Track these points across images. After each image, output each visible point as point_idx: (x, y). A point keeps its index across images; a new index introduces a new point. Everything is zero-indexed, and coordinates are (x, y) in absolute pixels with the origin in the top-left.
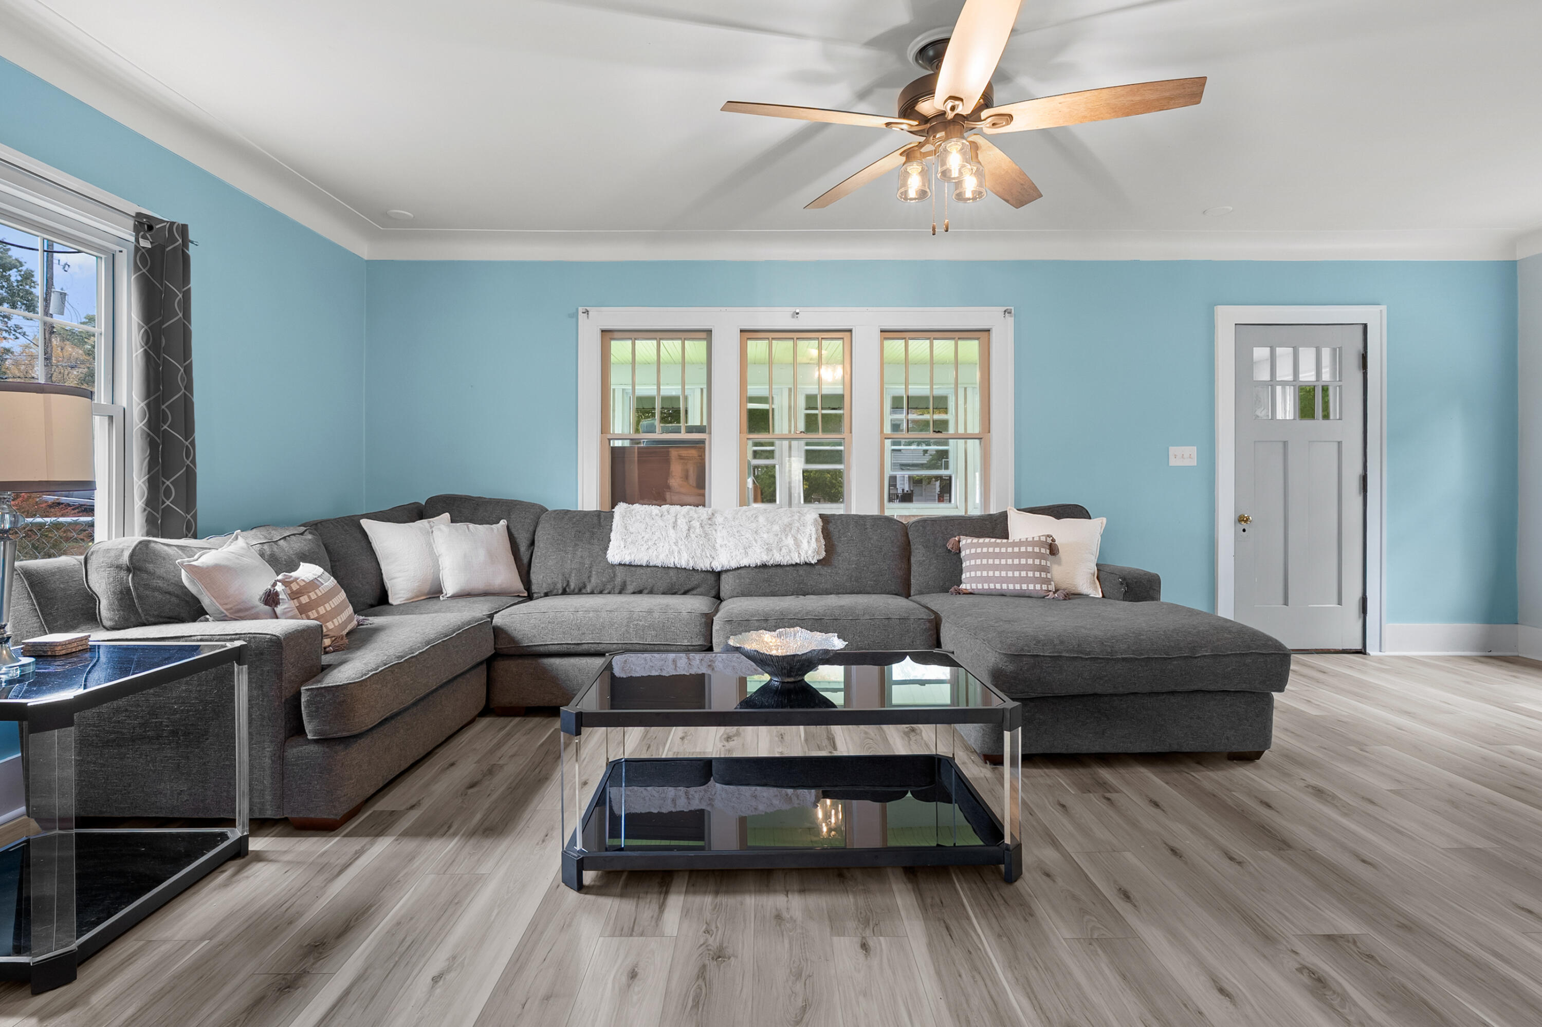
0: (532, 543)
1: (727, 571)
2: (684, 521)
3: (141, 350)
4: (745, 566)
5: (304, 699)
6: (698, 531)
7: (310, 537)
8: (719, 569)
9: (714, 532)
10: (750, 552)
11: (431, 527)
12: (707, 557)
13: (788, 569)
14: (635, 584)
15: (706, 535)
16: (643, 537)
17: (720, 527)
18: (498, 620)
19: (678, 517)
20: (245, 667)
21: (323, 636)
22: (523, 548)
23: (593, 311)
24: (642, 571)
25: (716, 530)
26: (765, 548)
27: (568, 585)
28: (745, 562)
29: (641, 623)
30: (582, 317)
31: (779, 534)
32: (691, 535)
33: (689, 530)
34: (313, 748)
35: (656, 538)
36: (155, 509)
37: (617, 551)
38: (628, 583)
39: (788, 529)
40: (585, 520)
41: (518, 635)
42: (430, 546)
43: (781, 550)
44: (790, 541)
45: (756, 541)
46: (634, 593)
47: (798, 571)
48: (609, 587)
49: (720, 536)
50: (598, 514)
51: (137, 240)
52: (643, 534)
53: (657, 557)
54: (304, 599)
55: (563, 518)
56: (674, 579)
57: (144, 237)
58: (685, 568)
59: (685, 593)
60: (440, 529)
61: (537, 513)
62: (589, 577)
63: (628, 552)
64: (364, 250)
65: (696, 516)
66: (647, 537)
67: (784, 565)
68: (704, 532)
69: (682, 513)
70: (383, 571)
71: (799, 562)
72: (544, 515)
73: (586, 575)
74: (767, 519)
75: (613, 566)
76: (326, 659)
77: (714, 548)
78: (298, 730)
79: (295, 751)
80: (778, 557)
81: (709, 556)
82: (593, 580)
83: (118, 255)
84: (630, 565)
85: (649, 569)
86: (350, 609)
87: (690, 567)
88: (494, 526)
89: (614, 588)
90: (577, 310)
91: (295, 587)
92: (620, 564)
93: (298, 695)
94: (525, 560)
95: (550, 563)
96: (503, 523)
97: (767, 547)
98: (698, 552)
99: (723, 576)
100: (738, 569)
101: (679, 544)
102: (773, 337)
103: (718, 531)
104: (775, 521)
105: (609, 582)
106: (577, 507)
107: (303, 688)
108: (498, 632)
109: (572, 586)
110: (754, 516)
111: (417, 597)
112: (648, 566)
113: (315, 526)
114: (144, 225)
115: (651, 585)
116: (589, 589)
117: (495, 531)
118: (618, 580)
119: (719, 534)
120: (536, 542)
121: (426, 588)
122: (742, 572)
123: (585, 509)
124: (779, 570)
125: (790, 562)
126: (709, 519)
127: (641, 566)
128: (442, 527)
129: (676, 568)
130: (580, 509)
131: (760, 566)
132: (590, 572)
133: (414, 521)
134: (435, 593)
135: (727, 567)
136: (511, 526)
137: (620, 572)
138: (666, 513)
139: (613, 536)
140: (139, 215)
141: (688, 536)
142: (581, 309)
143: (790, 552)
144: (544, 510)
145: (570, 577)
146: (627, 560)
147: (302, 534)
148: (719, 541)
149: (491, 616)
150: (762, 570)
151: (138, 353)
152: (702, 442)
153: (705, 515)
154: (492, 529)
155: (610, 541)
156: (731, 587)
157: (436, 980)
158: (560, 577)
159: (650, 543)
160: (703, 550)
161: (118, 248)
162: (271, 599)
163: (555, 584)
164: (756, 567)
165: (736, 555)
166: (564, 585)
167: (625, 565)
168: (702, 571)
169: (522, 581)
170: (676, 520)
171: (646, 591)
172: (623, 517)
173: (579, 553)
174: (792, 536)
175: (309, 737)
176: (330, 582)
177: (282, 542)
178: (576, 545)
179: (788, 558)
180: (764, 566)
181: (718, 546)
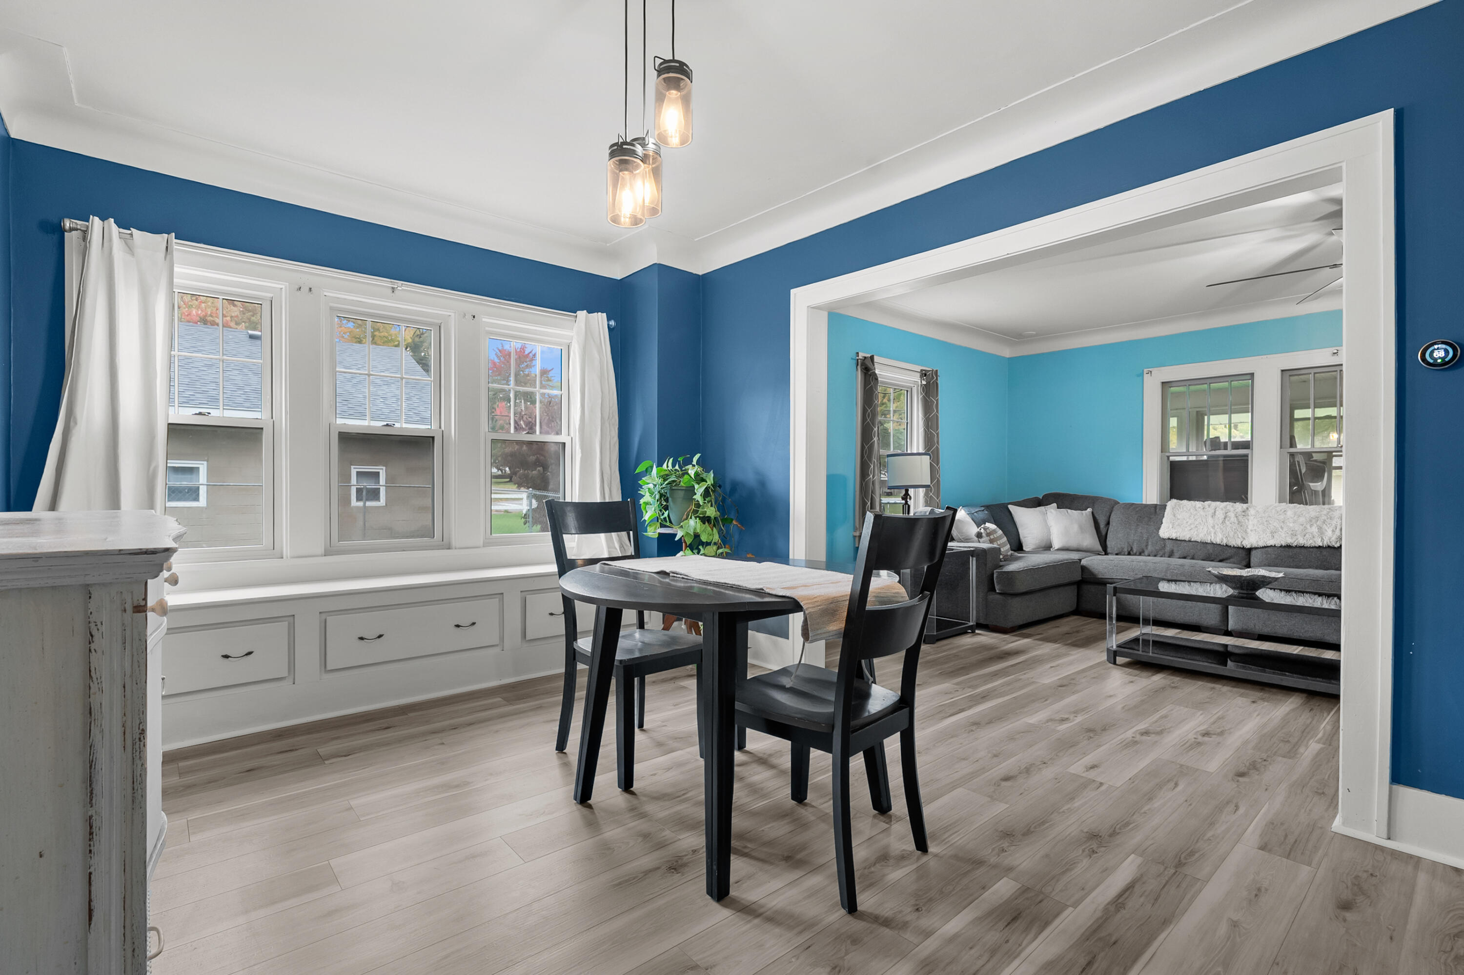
0: (1108, 523)
1: (1256, 548)
2: (1222, 512)
3: (923, 429)
4: (1271, 546)
5: (995, 576)
6: (1233, 519)
7: (986, 512)
8: (1248, 546)
9: (1247, 521)
10: (1276, 536)
11: (1046, 511)
12: (1238, 537)
13: (1311, 550)
14: (1180, 552)
15: (1239, 522)
16: (1187, 522)
17: (1252, 518)
18: (1083, 562)
19: (1217, 509)
20: (974, 558)
21: (1001, 554)
22: (1102, 525)
23: (1155, 371)
24: (1185, 544)
25: (1248, 520)
26: (1290, 533)
27: (1132, 549)
28: (1271, 542)
29: (1175, 572)
30: (1146, 376)
31: (1305, 524)
32: (1226, 522)
33: (1225, 519)
34: (998, 596)
35: (1197, 523)
36: (928, 497)
37: (1167, 530)
38: (1175, 551)
39: (1314, 521)
40: (1145, 510)
41: (1096, 572)
42: (1045, 521)
43: (1305, 535)
44: (1315, 529)
45: (1282, 528)
46: (1180, 558)
47: (1321, 552)
48: (1161, 553)
49: (1252, 523)
50: (1155, 506)
51: (921, 382)
52: (1188, 520)
53: (1197, 535)
54: (992, 537)
55: (1129, 508)
56: (1211, 551)
57: (924, 380)
58: (1220, 544)
59: (1221, 561)
60: (1051, 512)
61: (1113, 504)
62: (1147, 546)
63: (1174, 531)
64: (1007, 352)
65: (1232, 509)
66: (1190, 522)
67: (1307, 547)
68: (1238, 520)
69: (1221, 507)
70: (1020, 533)
71: (1321, 545)
72: (1116, 506)
73: (1145, 544)
74: (1295, 513)
75: (1164, 539)
76: (1001, 563)
77: (1246, 532)
78: (992, 589)
79: (992, 597)
80: (1301, 541)
81: (1240, 537)
82: (1150, 547)
83: (913, 388)
84: (1176, 540)
85: (1191, 543)
86: (1008, 546)
87: (1224, 543)
88: (1084, 512)
89: (1164, 554)
90: (1143, 371)
91: (988, 531)
92: (1169, 539)
93: (993, 574)
94: (1104, 533)
95: (1120, 535)
96: (1089, 510)
97: (1291, 532)
98: (1231, 534)
99: (1253, 553)
100: (1265, 547)
101: (1216, 528)
102: (1315, 372)
103: (1250, 521)
104: (1302, 514)
105: (1161, 550)
106: (1142, 501)
107: (995, 571)
108: (1084, 569)
109: (1135, 551)
110: (1283, 510)
111: (1038, 548)
112: (1190, 541)
113: (988, 507)
114: (924, 374)
115: (1192, 554)
116: (1146, 553)
117: (1084, 514)
118: (1168, 549)
119: (1250, 522)
120: (1111, 522)
121: (1043, 544)
122: (1269, 549)
123: (1148, 503)
124: (1303, 550)
125: (1313, 545)
126: (1243, 512)
127: (1185, 541)
128: (1052, 510)
129: (1213, 543)
130: (1144, 503)
131: (1285, 546)
132: (1148, 542)
133: (1036, 507)
134: (1048, 547)
135: (1255, 545)
136: (1095, 513)
137: (1168, 543)
138: (1207, 506)
139: (1164, 520)
140: (922, 370)
141: (1224, 522)
142: (1146, 371)
143: (1314, 537)
144: (1117, 503)
145: (1133, 544)
146: (1174, 536)
147: (983, 511)
148: (1250, 527)
149: (1080, 560)
150: (1287, 549)
151: (921, 430)
152: (1247, 456)
153: (1240, 508)
154: (1082, 514)
155: (1162, 523)
156: (1259, 559)
157: (1052, 667)
158: (1126, 544)
159: (1192, 526)
160: (1235, 533)
161: (913, 385)
162: (979, 535)
163: (1123, 549)
164: (1281, 546)
165: (1264, 538)
166: (1129, 550)
167: (1172, 539)
168: (1234, 547)
169: (1101, 544)
170: (1215, 512)
171: (1188, 557)
172: (1173, 509)
173: (1139, 530)
174: (1317, 526)
175: (997, 591)
176: (1000, 532)
177: (975, 514)
178: (1138, 525)
179: (1311, 541)
180: (1289, 547)
181: (1249, 531)
